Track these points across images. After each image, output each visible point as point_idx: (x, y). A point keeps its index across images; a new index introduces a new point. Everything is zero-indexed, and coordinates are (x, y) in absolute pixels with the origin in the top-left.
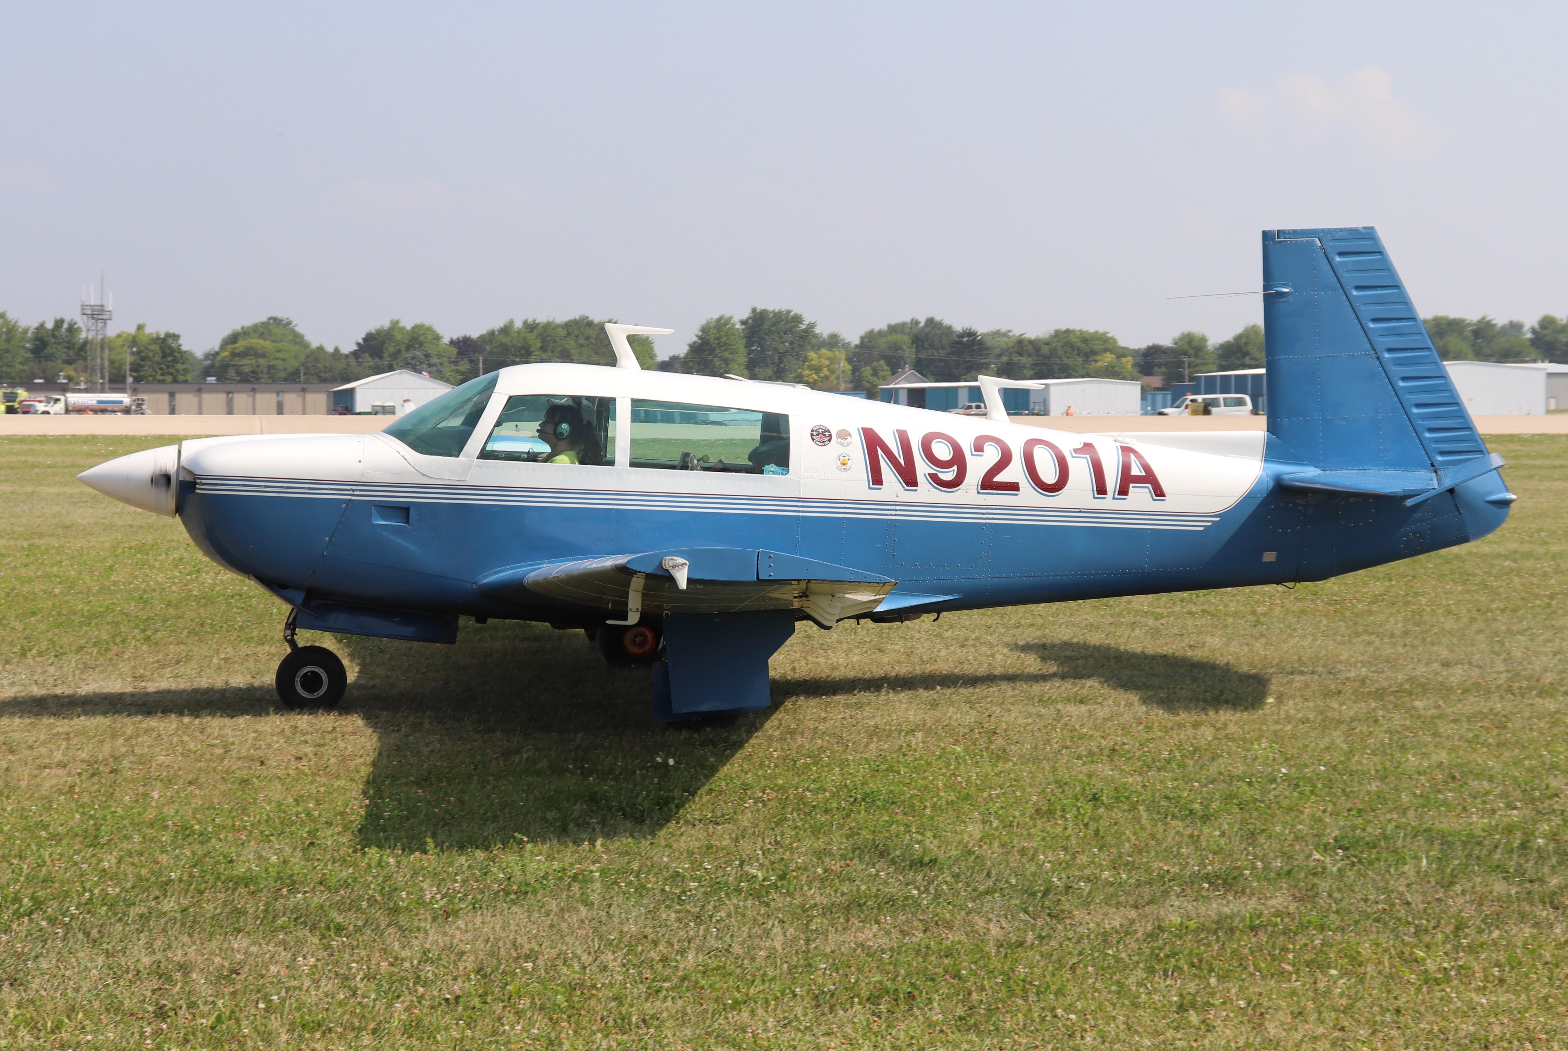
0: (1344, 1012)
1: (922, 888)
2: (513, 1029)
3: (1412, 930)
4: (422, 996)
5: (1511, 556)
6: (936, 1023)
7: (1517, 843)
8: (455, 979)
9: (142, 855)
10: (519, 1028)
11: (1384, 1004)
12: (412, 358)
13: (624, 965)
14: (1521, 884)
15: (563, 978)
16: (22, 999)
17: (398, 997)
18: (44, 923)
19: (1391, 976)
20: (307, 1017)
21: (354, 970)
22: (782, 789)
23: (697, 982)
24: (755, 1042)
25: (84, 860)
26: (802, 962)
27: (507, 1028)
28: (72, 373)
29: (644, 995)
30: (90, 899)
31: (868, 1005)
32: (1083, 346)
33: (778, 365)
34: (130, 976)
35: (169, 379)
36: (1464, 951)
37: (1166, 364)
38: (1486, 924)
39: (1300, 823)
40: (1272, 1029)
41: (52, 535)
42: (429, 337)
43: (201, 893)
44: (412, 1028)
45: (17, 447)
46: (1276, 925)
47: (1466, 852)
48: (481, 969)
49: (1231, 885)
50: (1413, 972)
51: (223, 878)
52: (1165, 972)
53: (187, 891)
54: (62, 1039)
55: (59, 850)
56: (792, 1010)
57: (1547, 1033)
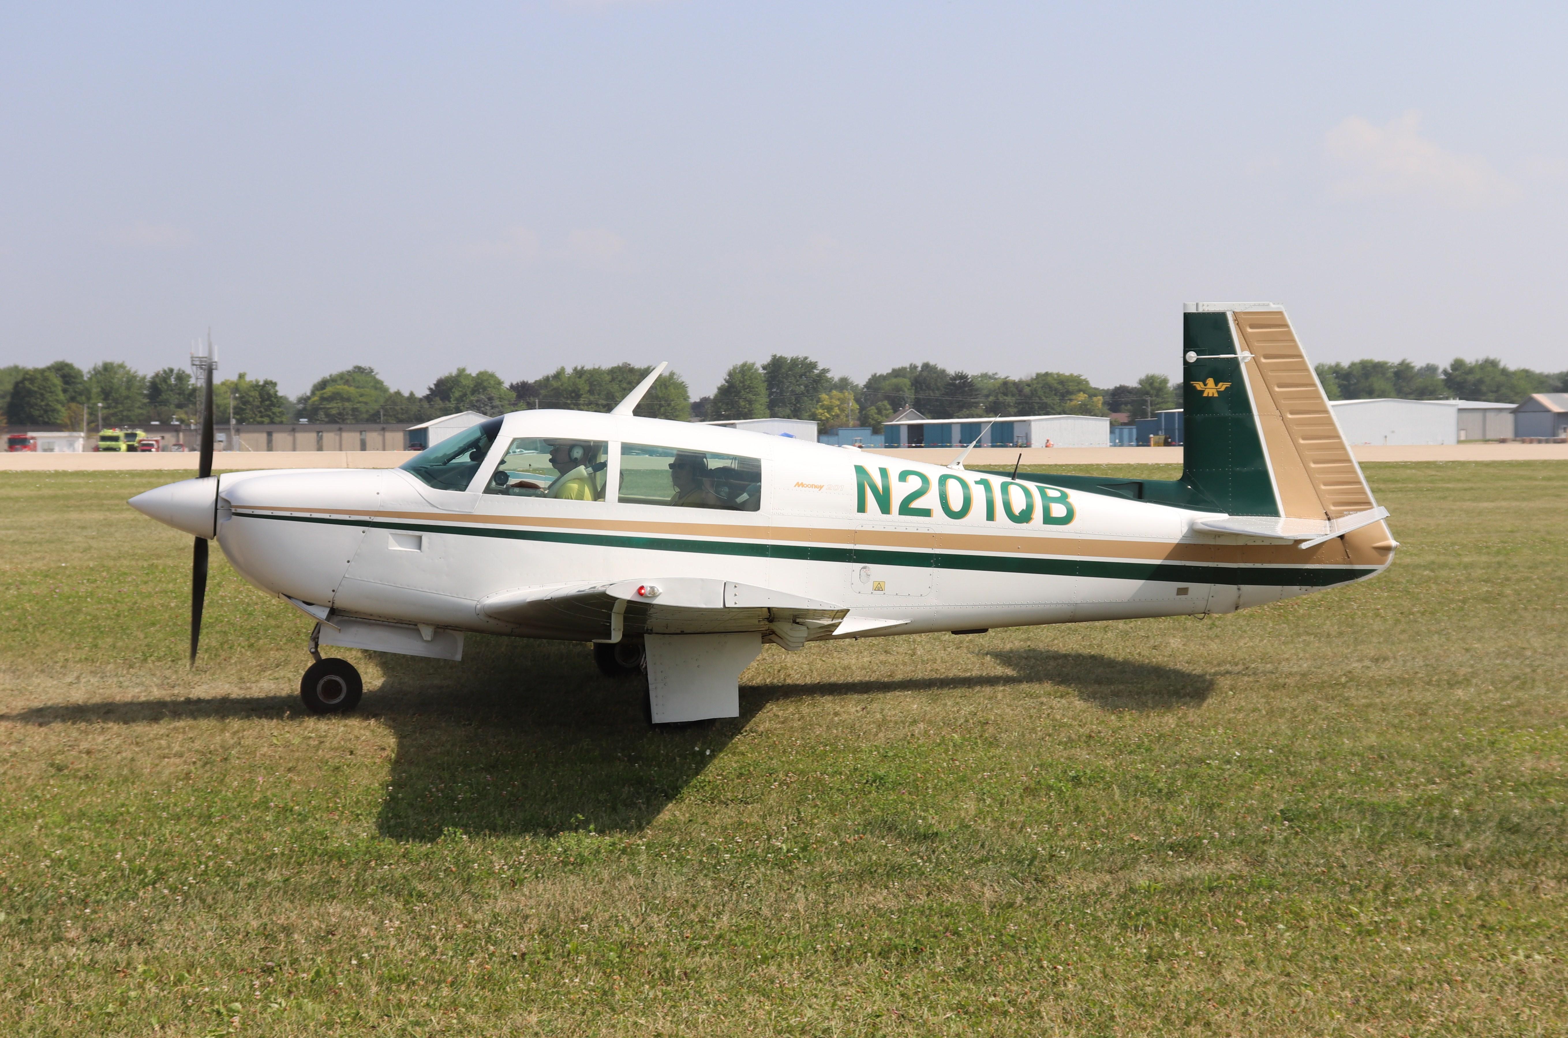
0: (1289, 960)
1: (925, 858)
2: (572, 981)
3: (1348, 889)
4: (493, 954)
5: (1430, 566)
6: (938, 975)
7: (1436, 814)
8: (521, 938)
9: (249, 833)
10: (577, 980)
11: (1324, 953)
12: (477, 401)
13: (668, 926)
14: (1439, 848)
15: (614, 937)
16: (149, 956)
17: (472, 954)
18: (166, 891)
19: (1330, 929)
20: (394, 972)
21: (433, 931)
22: (802, 773)
23: (731, 940)
24: (782, 991)
25: (199, 837)
26: (822, 922)
27: (567, 981)
28: (184, 416)
29: (685, 952)
30: (205, 871)
31: (879, 959)
32: (1060, 387)
33: (795, 405)
34: (240, 936)
35: (266, 420)
36: (1392, 906)
37: (1132, 402)
38: (1409, 883)
39: (1252, 799)
40: (1228, 975)
41: (168, 556)
42: (492, 382)
43: (300, 865)
44: (485, 981)
45: (137, 480)
46: (1232, 885)
47: (1393, 822)
48: (544, 930)
49: (1192, 853)
50: (1348, 925)
51: (319, 852)
52: (1136, 927)
53: (289, 863)
54: (183, 991)
55: (178, 828)
56: (814, 964)
57: (1462, 976)
